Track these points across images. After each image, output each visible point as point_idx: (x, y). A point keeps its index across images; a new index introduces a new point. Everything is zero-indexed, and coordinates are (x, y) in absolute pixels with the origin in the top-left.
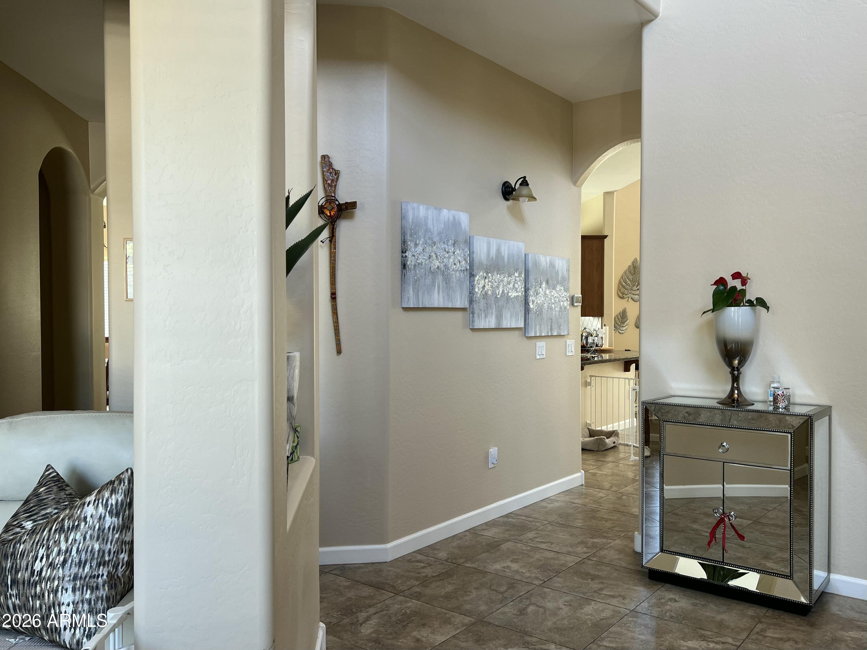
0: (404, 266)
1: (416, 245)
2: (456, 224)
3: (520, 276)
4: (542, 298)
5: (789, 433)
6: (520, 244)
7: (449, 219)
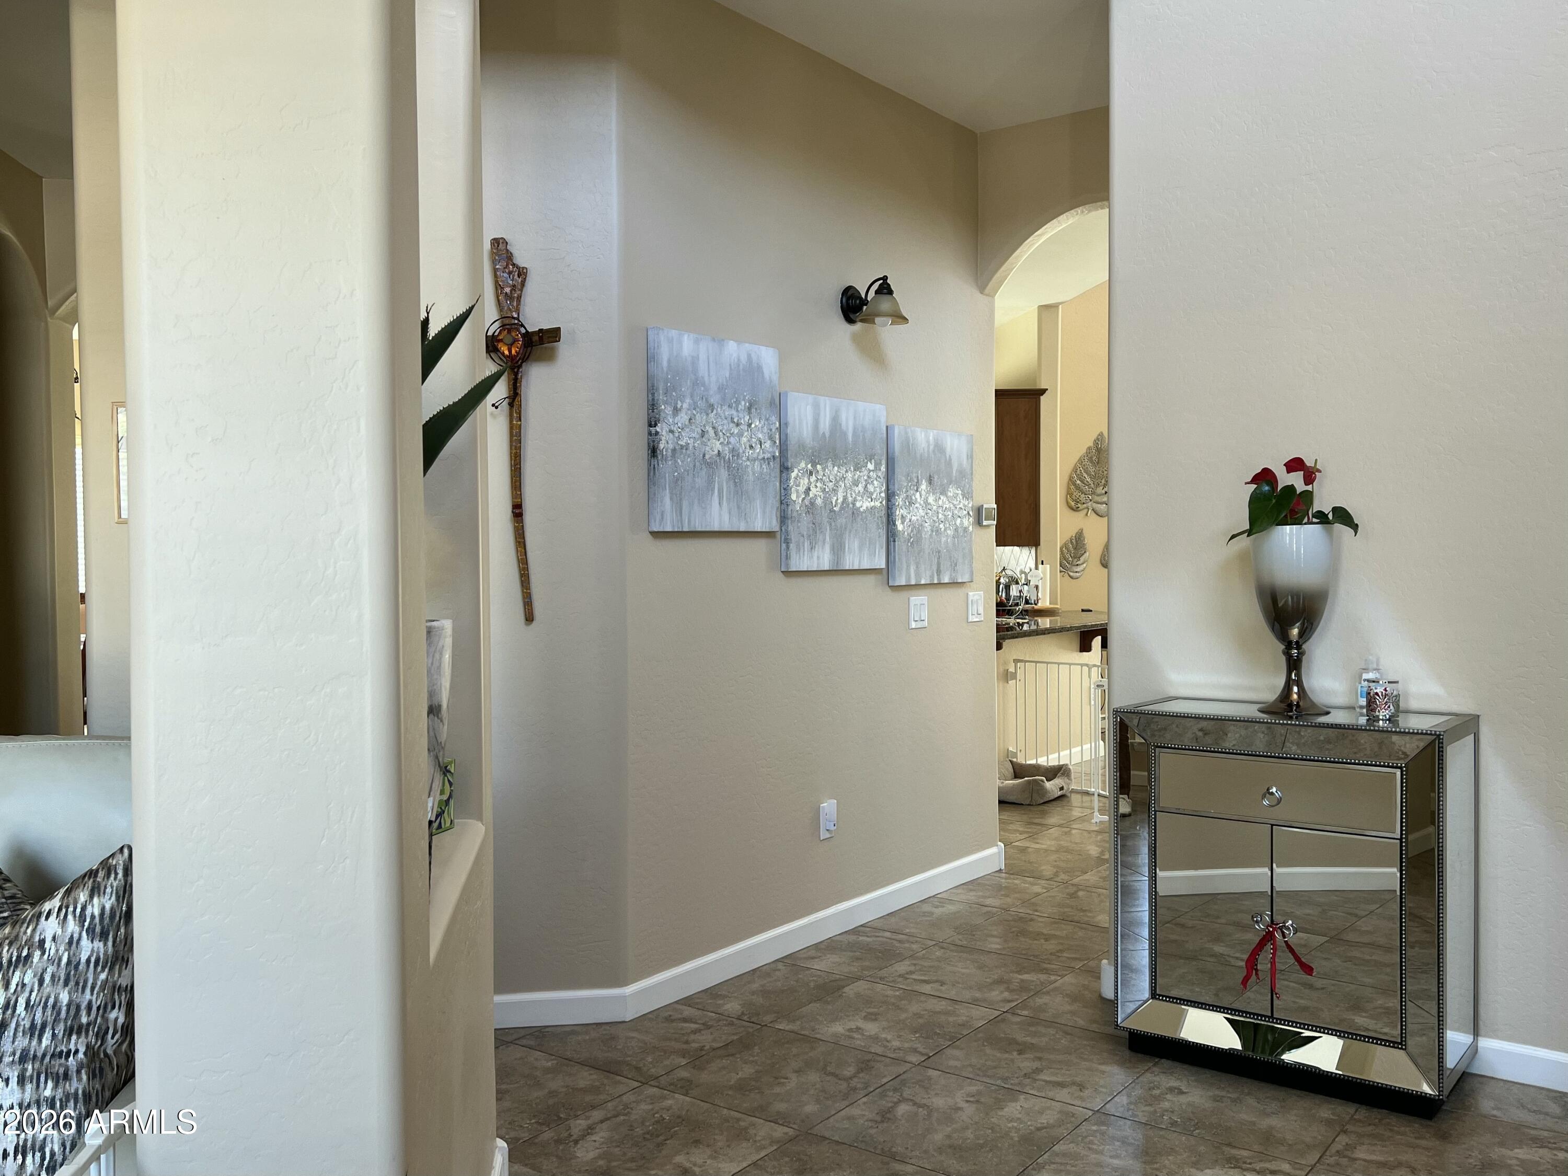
0: (653, 451)
1: (676, 411)
2: (753, 370)
3: (877, 468)
4: (921, 511)
5: (1397, 767)
6: (878, 406)
7: (739, 360)
